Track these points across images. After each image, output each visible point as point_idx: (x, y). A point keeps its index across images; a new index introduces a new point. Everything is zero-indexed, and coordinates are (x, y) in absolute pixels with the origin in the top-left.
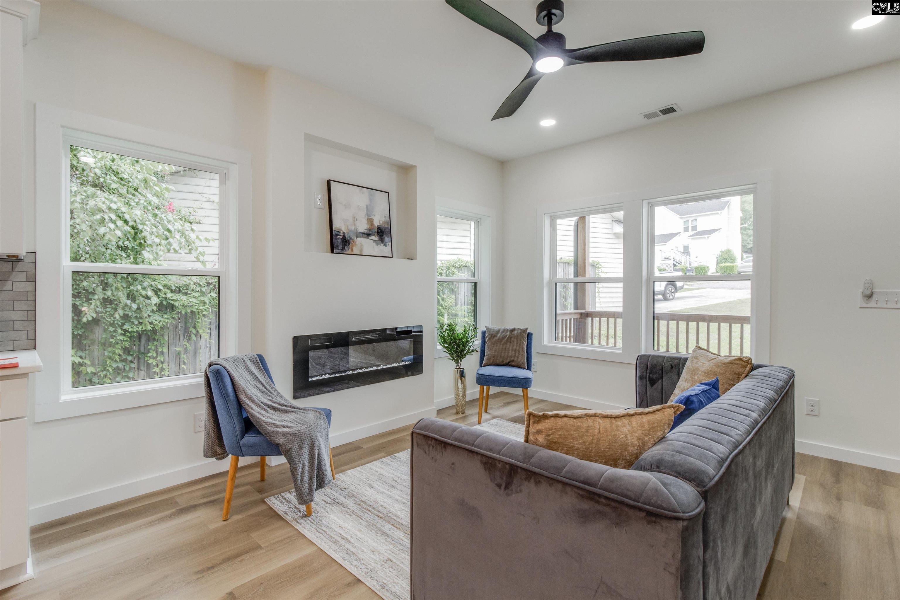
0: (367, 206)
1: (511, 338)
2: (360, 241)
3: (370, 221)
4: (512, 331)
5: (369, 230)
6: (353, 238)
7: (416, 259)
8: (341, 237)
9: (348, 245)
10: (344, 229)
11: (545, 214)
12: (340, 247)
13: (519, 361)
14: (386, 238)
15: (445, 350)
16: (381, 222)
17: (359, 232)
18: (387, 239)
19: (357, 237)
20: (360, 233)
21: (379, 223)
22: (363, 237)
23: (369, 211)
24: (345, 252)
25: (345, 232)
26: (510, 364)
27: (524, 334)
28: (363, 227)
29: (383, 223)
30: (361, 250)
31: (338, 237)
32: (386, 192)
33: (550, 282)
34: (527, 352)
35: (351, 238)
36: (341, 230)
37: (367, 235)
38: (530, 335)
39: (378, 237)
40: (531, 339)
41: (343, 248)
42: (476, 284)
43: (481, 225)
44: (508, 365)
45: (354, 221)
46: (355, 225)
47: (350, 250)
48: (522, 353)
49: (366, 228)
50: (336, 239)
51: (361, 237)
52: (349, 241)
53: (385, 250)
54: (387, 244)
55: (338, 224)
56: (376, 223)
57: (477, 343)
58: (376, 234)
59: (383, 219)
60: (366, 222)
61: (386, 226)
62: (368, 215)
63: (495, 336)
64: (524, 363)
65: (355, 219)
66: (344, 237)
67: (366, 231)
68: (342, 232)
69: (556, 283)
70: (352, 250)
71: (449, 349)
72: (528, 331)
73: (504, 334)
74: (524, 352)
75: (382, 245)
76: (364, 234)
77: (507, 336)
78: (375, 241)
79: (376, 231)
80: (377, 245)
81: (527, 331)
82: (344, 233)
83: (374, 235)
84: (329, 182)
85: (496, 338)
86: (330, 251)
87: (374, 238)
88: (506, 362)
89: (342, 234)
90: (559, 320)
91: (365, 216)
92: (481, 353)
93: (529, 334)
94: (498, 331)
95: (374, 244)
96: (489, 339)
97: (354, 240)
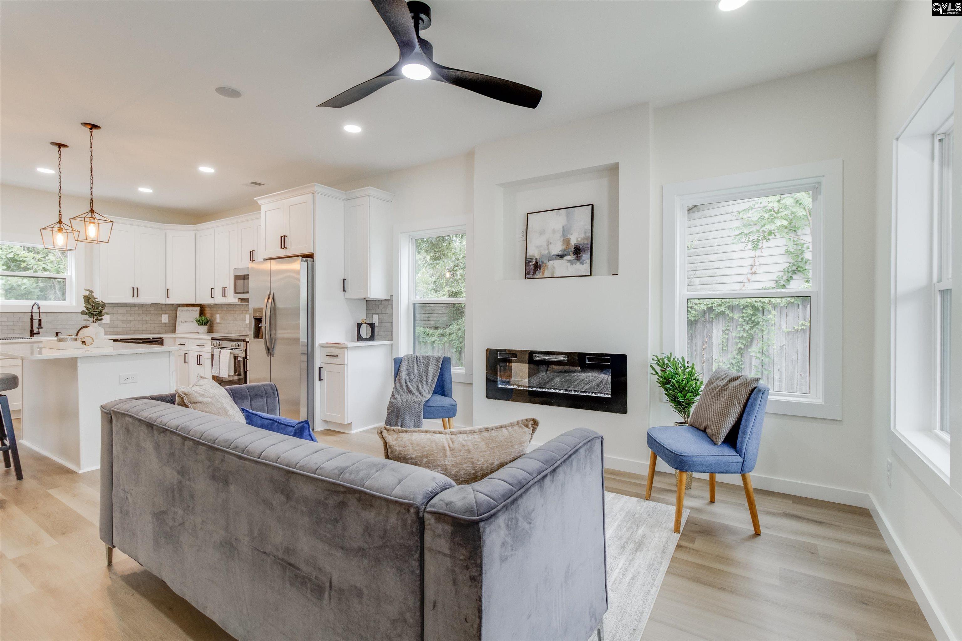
0: (563, 227)
2: (554, 263)
3: (567, 241)
5: (564, 251)
6: (545, 262)
8: (533, 263)
9: (540, 270)
10: (537, 255)
12: (531, 272)
14: (584, 255)
16: (579, 239)
17: (552, 255)
18: (586, 256)
19: (549, 260)
20: (554, 255)
21: (577, 241)
22: (556, 259)
23: (566, 231)
24: (535, 277)
25: (538, 257)
28: (557, 249)
29: (581, 240)
30: (554, 273)
31: (531, 264)
32: (590, 205)
36: (534, 257)
37: (561, 256)
39: (573, 256)
41: (535, 273)
45: (548, 245)
46: (548, 249)
47: (541, 274)
49: (560, 249)
50: (529, 265)
51: (553, 260)
52: (540, 265)
53: (582, 268)
54: (585, 262)
55: (532, 251)
56: (573, 242)
58: (573, 252)
59: (582, 236)
60: (562, 243)
61: (587, 242)
62: (564, 235)
65: (549, 243)
66: (537, 263)
67: (560, 252)
68: (534, 258)
70: (543, 274)
75: (578, 263)
76: (558, 256)
78: (569, 261)
79: (574, 249)
80: (573, 264)
82: (536, 259)
83: (569, 255)
84: (527, 216)
86: (524, 278)
87: (569, 258)
89: (534, 261)
91: (561, 237)
95: (569, 264)
97: (546, 264)
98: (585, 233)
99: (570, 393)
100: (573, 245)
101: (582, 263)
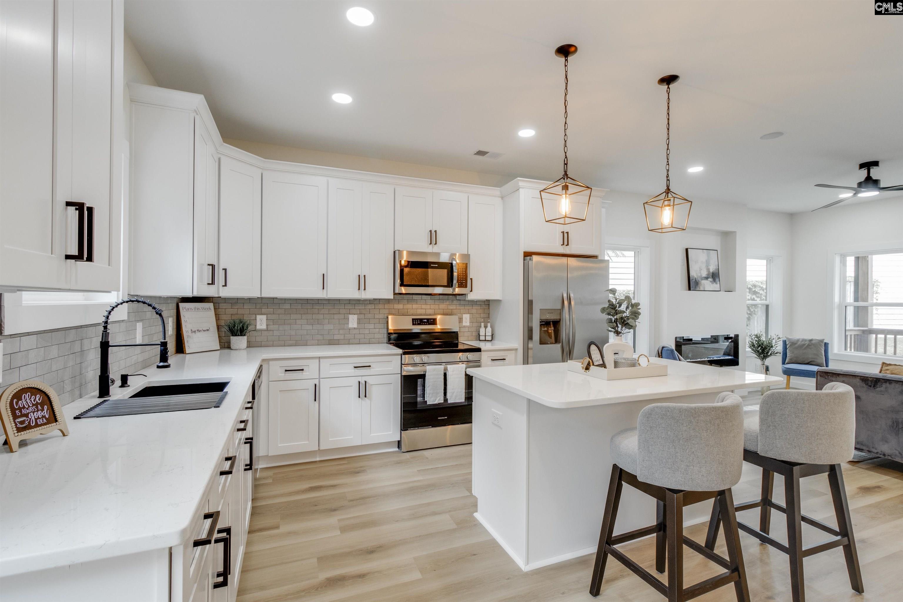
0: (707, 260)
1: (810, 345)
2: (704, 282)
3: (708, 270)
4: (811, 340)
5: (708, 275)
6: (700, 281)
7: (735, 291)
8: (694, 281)
9: (698, 285)
10: (695, 276)
11: (836, 254)
12: (694, 287)
13: (819, 361)
15: (753, 352)
16: (714, 269)
18: (717, 280)
19: (702, 280)
20: (703, 277)
21: (713, 270)
23: (708, 263)
24: (696, 290)
25: (696, 277)
26: (810, 363)
27: (822, 343)
28: (704, 274)
30: (704, 288)
32: (716, 250)
33: (840, 306)
34: (825, 356)
35: (698, 281)
36: (694, 277)
37: (707, 278)
38: (826, 345)
39: (712, 279)
40: (828, 347)
41: (696, 287)
42: (767, 306)
43: (772, 262)
44: (808, 364)
46: (700, 273)
47: (699, 288)
48: (821, 357)
49: (706, 274)
50: (692, 281)
51: (704, 280)
53: (716, 286)
55: (693, 273)
56: (711, 271)
57: (779, 347)
58: (711, 277)
59: (715, 267)
60: (706, 270)
61: (717, 272)
62: (707, 265)
63: (796, 344)
64: (823, 364)
65: (701, 270)
66: (696, 281)
67: (706, 276)
69: (846, 306)
70: (700, 288)
71: (757, 352)
72: (825, 341)
73: (803, 342)
74: (822, 355)
75: (715, 283)
76: (705, 277)
77: (806, 344)
78: (711, 281)
79: (711, 275)
80: (712, 284)
81: (823, 341)
82: (695, 278)
83: (710, 278)
84: (687, 250)
85: (796, 345)
86: (688, 289)
87: (710, 279)
88: (806, 362)
90: (848, 335)
91: (705, 267)
92: (783, 355)
93: (825, 343)
94: (798, 340)
95: (711, 283)
96: (790, 346)
97: (700, 282)
98: (716, 266)
99: (721, 359)
100: (711, 272)
101: (716, 284)
